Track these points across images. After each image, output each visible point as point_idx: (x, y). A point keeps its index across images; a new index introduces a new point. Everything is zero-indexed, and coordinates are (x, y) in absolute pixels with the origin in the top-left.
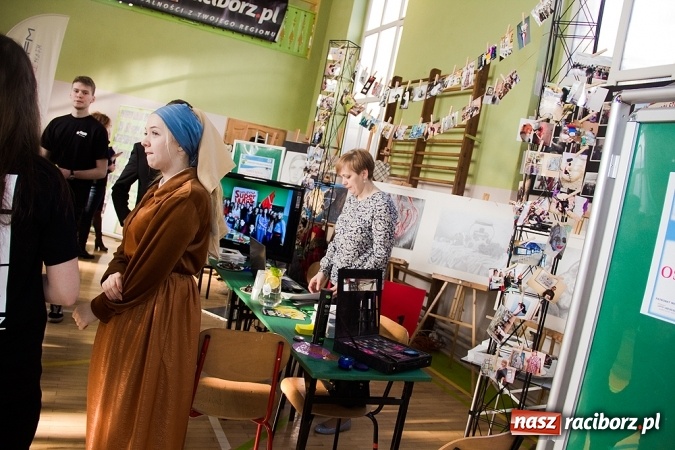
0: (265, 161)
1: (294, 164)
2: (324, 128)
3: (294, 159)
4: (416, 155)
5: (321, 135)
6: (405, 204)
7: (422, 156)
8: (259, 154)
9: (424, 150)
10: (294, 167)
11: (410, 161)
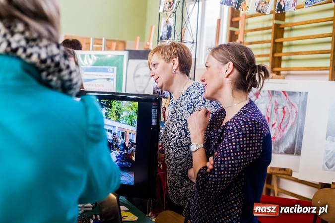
0: (105, 71)
1: (138, 73)
2: (171, 21)
3: (137, 68)
4: (275, 44)
5: (169, 29)
6: (278, 100)
7: (281, 43)
8: (97, 64)
9: (282, 37)
10: (138, 76)
11: (269, 52)
